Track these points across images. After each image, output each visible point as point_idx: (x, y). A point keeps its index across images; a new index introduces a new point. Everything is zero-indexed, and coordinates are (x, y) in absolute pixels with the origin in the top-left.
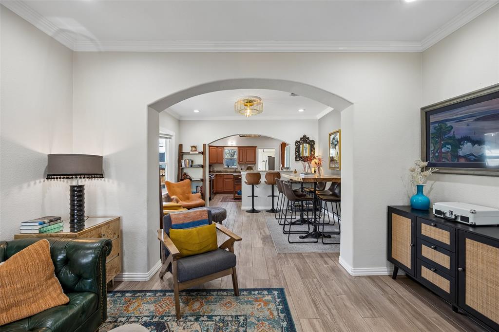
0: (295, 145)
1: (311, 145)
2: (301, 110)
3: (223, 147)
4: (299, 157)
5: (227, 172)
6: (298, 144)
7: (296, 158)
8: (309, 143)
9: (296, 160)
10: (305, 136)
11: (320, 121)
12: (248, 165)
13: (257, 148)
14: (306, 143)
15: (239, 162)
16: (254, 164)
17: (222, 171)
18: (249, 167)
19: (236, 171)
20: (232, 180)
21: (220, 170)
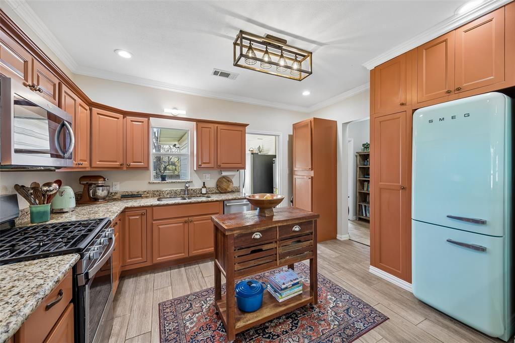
3: (148, 116)
5: (160, 194)
15: (200, 163)
16: (238, 169)
17: (144, 192)
18: (224, 177)
19: (188, 190)
20: (186, 222)
21: (137, 190)
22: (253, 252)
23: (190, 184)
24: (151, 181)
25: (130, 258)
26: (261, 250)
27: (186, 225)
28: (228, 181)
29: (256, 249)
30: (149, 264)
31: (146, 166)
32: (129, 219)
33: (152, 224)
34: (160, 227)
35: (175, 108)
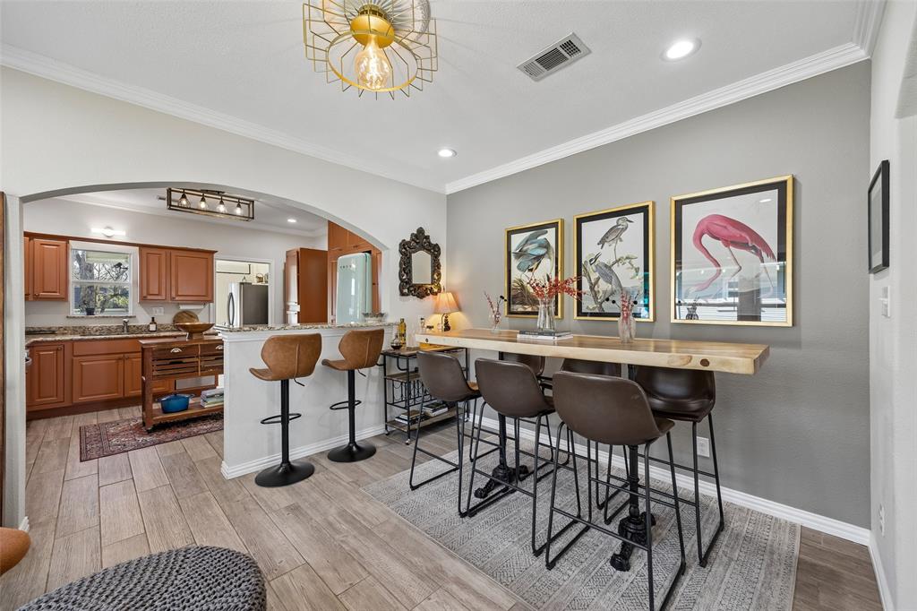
0: (400, 252)
1: (433, 254)
2: (446, 153)
3: (67, 239)
4: (409, 287)
5: (84, 331)
6: (407, 249)
7: (401, 288)
8: (428, 251)
9: (403, 294)
10: (421, 231)
11: (453, 200)
12: (183, 308)
13: (215, 255)
14: (423, 248)
15: (145, 295)
16: (205, 302)
17: (60, 328)
18: (185, 312)
19: (128, 327)
20: (120, 359)
21: (49, 326)
22: (171, 363)
23: (131, 320)
24: (71, 315)
25: (40, 397)
26: (181, 362)
27: (121, 362)
28: (191, 316)
29: (176, 361)
30: (66, 404)
31: (62, 296)
32: (39, 355)
33: (72, 360)
34: (84, 364)
35: (108, 228)
